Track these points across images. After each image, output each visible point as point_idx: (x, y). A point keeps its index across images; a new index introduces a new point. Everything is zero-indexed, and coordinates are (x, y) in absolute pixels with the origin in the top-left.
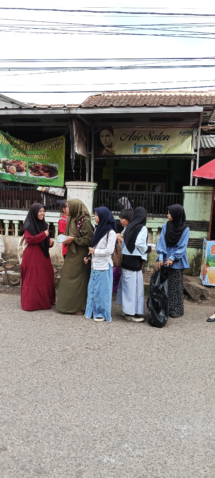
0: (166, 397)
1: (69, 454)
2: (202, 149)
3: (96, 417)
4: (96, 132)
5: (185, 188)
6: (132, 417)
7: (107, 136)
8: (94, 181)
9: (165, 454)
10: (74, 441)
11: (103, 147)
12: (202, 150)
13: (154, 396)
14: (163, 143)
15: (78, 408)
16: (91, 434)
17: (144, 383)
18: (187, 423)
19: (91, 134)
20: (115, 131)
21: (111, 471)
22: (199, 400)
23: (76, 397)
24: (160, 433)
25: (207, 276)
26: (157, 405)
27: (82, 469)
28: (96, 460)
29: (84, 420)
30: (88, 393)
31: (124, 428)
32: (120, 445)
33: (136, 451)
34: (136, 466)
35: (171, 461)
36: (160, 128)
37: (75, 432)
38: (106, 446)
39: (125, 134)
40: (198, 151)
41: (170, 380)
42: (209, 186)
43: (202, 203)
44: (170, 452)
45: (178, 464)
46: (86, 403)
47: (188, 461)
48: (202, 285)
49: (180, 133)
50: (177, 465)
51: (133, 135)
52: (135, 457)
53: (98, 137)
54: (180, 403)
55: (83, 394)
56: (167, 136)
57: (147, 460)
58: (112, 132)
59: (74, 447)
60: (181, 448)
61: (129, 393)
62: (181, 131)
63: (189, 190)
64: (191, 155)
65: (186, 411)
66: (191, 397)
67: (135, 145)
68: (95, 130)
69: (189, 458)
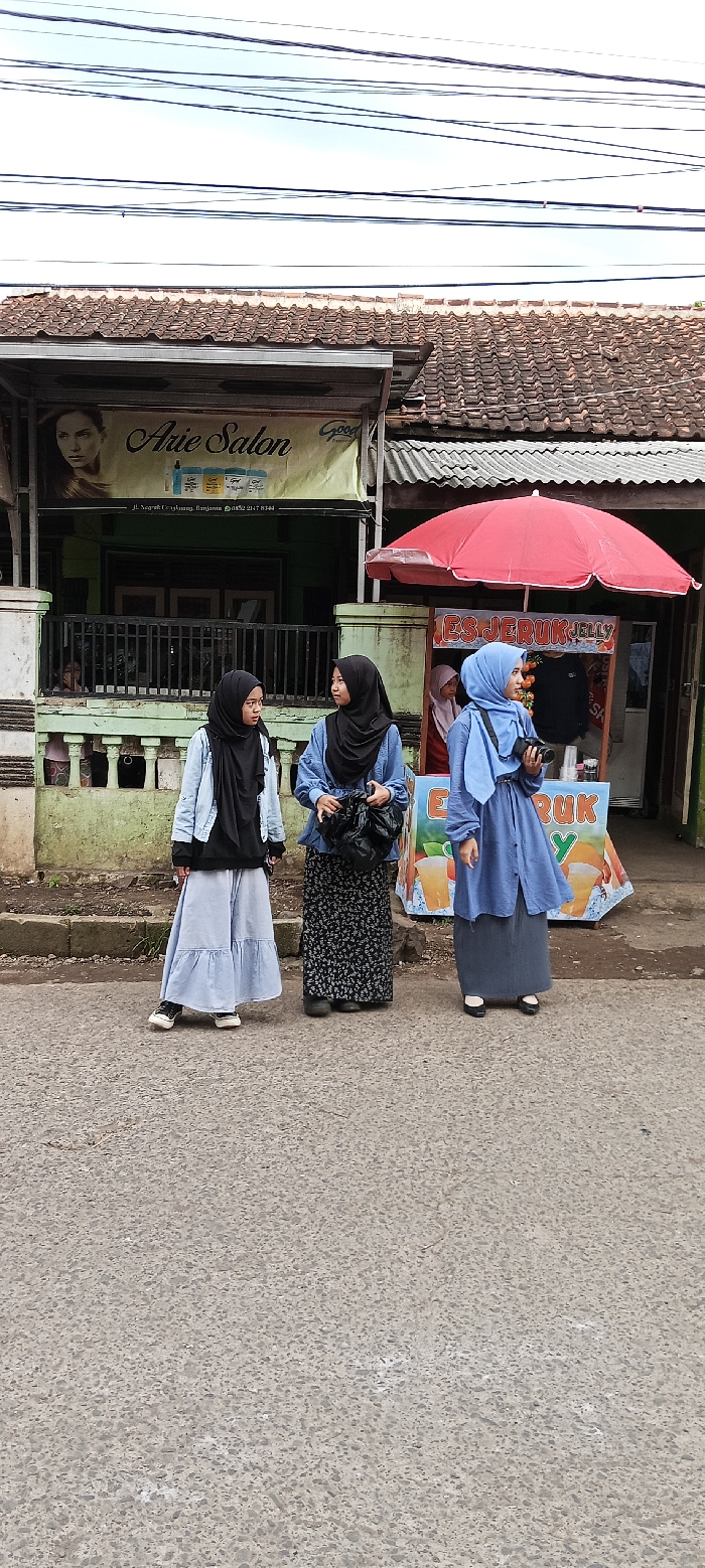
0: (320, 1272)
1: (24, 1490)
2: (389, 486)
3: (101, 1361)
4: (41, 422)
5: (341, 609)
6: (217, 1349)
7: (79, 434)
8: (42, 586)
9: (334, 1450)
10: (35, 1446)
11: (70, 470)
12: (390, 490)
13: (283, 1276)
14: (268, 463)
15: (40, 1341)
16: (89, 1417)
17: (247, 1239)
18: (391, 1346)
19: (24, 424)
20: (108, 419)
21: (169, 1527)
22: (423, 1273)
23: (28, 1306)
24: (313, 1387)
25: (419, 886)
26: (294, 1303)
27: (72, 1533)
28: (114, 1498)
29: (62, 1378)
30: (68, 1291)
31: (198, 1387)
32: (188, 1442)
33: (241, 1455)
34: (245, 1500)
35: (355, 1469)
36: (256, 414)
37: (37, 1420)
38: (143, 1451)
39: (143, 430)
40: (380, 492)
41: (330, 1220)
42: (416, 604)
43: (394, 657)
44: (349, 1442)
45: (375, 1476)
46: (64, 1321)
47: (404, 1461)
48: (404, 914)
49: (322, 433)
50: (372, 1479)
51: (170, 435)
52: (239, 1473)
53: (48, 436)
54: (366, 1288)
55: (50, 1294)
56: (279, 441)
57: (279, 1478)
58: (97, 421)
59: (39, 1465)
60: (380, 1425)
61: (204, 1276)
62: (326, 425)
63: (355, 617)
64: (355, 504)
65: (385, 1310)
66: (396, 1266)
67: (177, 466)
68: (40, 412)
69: (407, 1452)
